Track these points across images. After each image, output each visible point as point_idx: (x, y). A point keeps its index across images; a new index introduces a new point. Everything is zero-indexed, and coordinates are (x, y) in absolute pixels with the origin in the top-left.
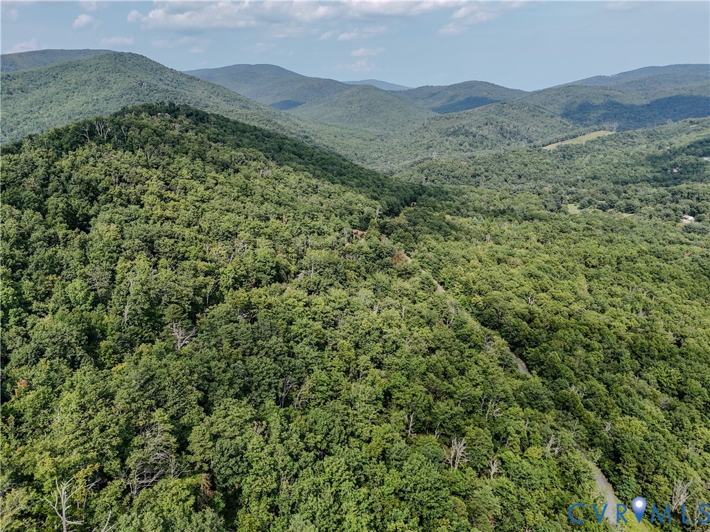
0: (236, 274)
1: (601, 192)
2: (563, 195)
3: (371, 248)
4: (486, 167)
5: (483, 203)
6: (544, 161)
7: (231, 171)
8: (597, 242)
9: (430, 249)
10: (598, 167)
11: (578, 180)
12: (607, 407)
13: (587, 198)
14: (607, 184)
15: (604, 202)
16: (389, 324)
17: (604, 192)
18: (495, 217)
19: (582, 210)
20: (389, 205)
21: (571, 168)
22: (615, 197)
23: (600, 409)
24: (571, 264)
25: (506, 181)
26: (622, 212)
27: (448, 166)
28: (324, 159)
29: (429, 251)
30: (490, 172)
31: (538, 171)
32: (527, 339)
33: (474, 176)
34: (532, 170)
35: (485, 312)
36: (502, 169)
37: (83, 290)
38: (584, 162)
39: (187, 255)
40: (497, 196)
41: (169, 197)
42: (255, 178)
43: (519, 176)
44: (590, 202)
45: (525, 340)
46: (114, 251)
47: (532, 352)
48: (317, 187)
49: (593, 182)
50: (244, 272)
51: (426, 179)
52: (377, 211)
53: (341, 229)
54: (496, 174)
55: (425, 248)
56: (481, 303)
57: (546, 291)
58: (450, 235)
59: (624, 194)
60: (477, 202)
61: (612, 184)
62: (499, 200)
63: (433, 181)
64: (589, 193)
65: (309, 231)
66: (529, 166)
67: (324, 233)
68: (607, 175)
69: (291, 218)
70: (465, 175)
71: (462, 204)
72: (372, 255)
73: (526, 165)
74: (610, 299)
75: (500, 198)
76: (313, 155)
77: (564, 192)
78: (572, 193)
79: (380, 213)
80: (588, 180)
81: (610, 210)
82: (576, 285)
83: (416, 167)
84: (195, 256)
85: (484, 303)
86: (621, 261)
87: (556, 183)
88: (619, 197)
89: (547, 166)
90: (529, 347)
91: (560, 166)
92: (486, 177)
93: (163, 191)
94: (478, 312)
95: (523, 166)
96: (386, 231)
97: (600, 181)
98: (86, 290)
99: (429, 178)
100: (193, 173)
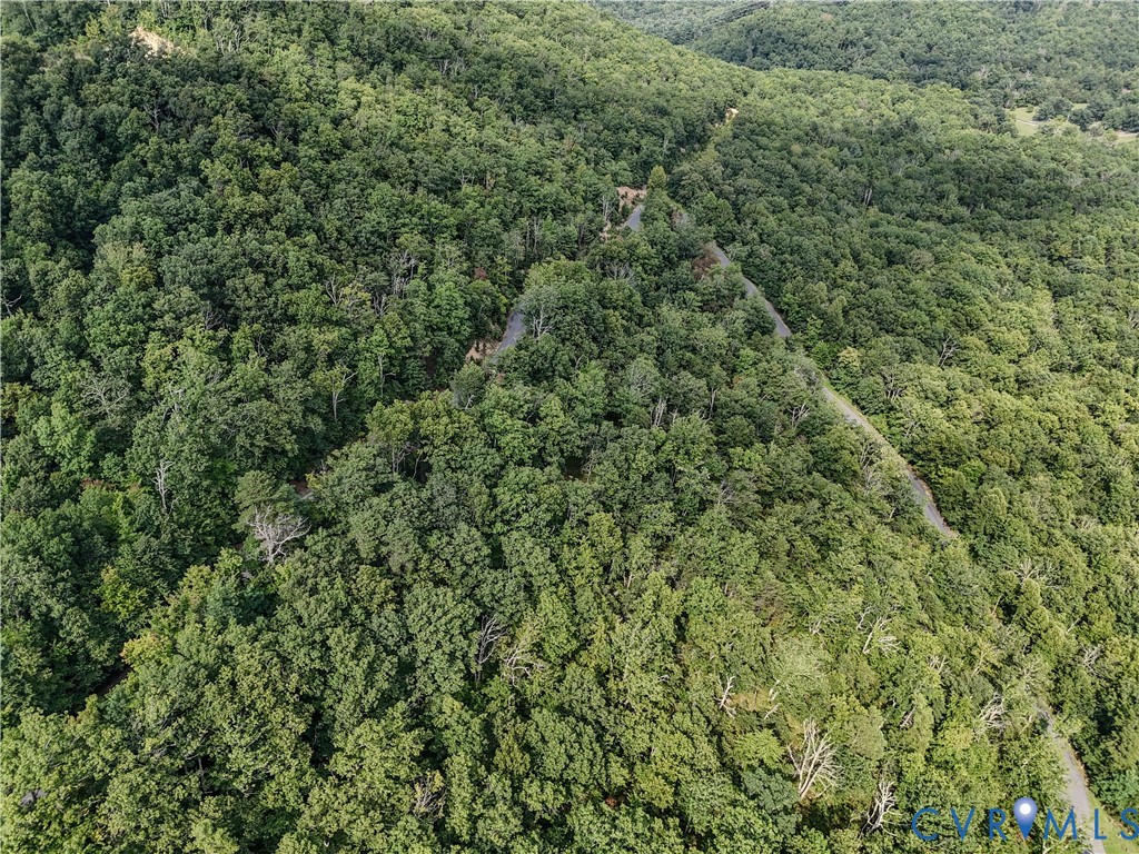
0: (390, 346)
1: (1081, 86)
2: (1008, 90)
3: (653, 243)
4: (868, 24)
5: (859, 112)
6: (980, 14)
7: (386, 67)
8: (1071, 205)
9: (765, 237)
10: (1081, 30)
11: (1039, 57)
12: (1088, 606)
13: (1054, 99)
14: (1094, 66)
15: (1084, 106)
16: (687, 453)
17: (1088, 85)
18: (882, 144)
19: (1042, 124)
20: (686, 125)
21: (1028, 31)
22: (1108, 98)
23: (1074, 610)
24: (1024, 261)
25: (903, 56)
26: (1116, 129)
27: (798, 22)
28: (567, 19)
29: (762, 242)
30: (875, 37)
31: (965, 36)
32: (942, 449)
33: (844, 45)
34: (955, 35)
35: (864, 382)
36: (897, 29)
37: (68, 431)
38: (1054, 18)
39: (291, 310)
40: (887, 97)
41: (259, 156)
42: (434, 83)
43: (928, 45)
44: (1058, 107)
45: (937, 451)
46: (138, 319)
47: (950, 476)
48: (552, 94)
49: (1068, 61)
50: (408, 342)
51: (755, 50)
52: (666, 142)
53: (597, 196)
54: (887, 41)
55: (755, 235)
56: (857, 364)
57: (978, 328)
58: (800, 194)
59: (1125, 91)
60: (850, 109)
61: (1103, 67)
62: (890, 103)
63: (767, 55)
64: (1058, 87)
65: (535, 207)
66: (949, 25)
67: (564, 209)
68: (1096, 48)
69: (503, 178)
70: (828, 42)
71: (823, 114)
72: (656, 262)
73: (944, 23)
74: (1096, 345)
75: (893, 99)
76: (545, 11)
77: (1012, 83)
78: (1026, 86)
79: (671, 145)
80: (1058, 57)
81: (1096, 124)
82: (1033, 312)
83: (735, 25)
84: (307, 314)
85: (862, 362)
86: (1113, 248)
87: (997, 63)
88: (1115, 97)
89: (983, 26)
90: (944, 465)
91: (1008, 26)
92: (866, 47)
93: (246, 142)
94: (849, 379)
95: (938, 26)
96: (682, 192)
97: (1080, 59)
98: (74, 432)
99: (760, 48)
100: (311, 84)
